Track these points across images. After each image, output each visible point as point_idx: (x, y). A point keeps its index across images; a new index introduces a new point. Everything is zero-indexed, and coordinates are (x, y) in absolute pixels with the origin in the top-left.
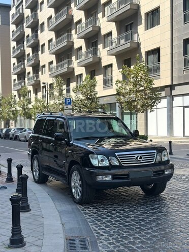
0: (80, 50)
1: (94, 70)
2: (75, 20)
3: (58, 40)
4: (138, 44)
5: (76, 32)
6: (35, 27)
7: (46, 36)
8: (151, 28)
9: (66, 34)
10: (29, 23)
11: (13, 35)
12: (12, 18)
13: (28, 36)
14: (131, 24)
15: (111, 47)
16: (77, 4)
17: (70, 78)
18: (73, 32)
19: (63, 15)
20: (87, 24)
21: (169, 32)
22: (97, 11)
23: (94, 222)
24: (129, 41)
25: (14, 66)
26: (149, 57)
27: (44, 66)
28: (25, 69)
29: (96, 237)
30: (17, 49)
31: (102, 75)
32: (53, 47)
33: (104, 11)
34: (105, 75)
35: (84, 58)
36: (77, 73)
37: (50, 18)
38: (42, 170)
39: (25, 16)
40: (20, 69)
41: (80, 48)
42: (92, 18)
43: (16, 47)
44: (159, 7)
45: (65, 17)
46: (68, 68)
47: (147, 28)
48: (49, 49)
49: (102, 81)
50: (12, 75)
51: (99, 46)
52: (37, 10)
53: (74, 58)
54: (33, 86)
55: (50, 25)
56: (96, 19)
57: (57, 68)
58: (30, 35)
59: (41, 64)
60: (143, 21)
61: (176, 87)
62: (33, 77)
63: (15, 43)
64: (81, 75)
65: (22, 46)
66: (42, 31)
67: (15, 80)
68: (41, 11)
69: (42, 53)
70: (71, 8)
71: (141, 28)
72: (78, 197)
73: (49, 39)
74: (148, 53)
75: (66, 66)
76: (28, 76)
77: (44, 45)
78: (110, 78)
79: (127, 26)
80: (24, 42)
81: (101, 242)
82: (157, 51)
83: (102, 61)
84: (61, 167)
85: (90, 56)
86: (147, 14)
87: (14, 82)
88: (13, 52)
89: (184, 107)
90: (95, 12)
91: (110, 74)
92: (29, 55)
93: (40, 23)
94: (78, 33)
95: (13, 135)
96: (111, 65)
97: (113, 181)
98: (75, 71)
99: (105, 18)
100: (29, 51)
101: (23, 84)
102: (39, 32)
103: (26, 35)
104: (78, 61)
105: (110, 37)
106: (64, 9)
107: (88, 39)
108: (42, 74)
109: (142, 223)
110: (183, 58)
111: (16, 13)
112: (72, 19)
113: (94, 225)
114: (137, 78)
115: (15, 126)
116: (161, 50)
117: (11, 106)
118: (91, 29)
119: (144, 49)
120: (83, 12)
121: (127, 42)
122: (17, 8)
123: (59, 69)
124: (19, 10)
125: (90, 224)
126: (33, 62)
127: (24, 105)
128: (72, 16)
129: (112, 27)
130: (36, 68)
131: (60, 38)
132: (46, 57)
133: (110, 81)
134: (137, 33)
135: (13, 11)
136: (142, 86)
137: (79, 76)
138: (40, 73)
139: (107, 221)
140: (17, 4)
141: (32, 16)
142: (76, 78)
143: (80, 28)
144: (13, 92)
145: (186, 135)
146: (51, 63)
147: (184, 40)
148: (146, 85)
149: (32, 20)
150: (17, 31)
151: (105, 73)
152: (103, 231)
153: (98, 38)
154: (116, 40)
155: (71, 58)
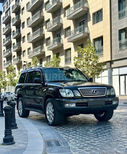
0: (49, 39)
1: (59, 53)
2: (46, 20)
3: (34, 33)
4: (88, 34)
5: (46, 28)
6: (19, 25)
7: (26, 31)
8: (96, 23)
9: (40, 29)
10: (14, 23)
11: (3, 31)
12: (3, 20)
13: (14, 31)
14: (83, 21)
15: (70, 37)
16: (47, 8)
17: (42, 59)
18: (44, 27)
19: (37, 16)
20: (53, 22)
21: (109, 25)
22: (60, 13)
23: (64, 133)
24: (82, 32)
25: (4, 52)
26: (96, 42)
27: (24, 51)
28: (12, 54)
29: (67, 140)
30: (6, 40)
31: (64, 56)
32: (31, 38)
33: (65, 13)
34: (66, 56)
35: (51, 44)
36: (47, 55)
37: (28, 19)
38: (25, 108)
39: (12, 18)
40: (8, 54)
41: (49, 38)
42: (57, 18)
43: (5, 39)
44: (102, 9)
45: (39, 18)
46: (41, 51)
47: (94, 23)
48: (28, 39)
49: (64, 59)
50: (3, 58)
51: (62, 36)
52: (20, 14)
53: (45, 45)
54: (17, 64)
55: (29, 23)
56: (60, 18)
57: (34, 52)
58: (15, 30)
59: (23, 50)
60: (91, 19)
61: (114, 62)
62: (17, 58)
63: (5, 36)
64: (50, 56)
65: (10, 38)
66: (23, 27)
67: (4, 61)
68: (22, 14)
69: (23, 42)
70: (42, 12)
71: (90, 24)
72: (51, 121)
73: (28, 32)
74: (95, 40)
75: (40, 50)
76: (14, 58)
77: (24, 37)
78: (69, 58)
79: (80, 23)
80: (11, 35)
81: (71, 143)
82: (101, 39)
83: (64, 46)
84: (39, 103)
85: (56, 43)
86: (94, 14)
87: (4, 63)
88: (4, 43)
89: (120, 75)
90: (59, 14)
91: (69, 55)
92: (14, 44)
93: (22, 22)
94: (47, 28)
95: (3, 97)
96: (70, 49)
97: (77, 107)
98: (46, 53)
99: (66, 18)
100: (14, 41)
101: (10, 64)
102: (21, 28)
103: (12, 30)
104: (48, 47)
105: (69, 30)
106: (38, 12)
107: (54, 32)
108: (23, 56)
109: (99, 133)
110: (118, 42)
111: (6, 16)
112: (44, 19)
113: (64, 135)
114: (88, 55)
115: (5, 91)
116: (103, 38)
117: (2, 79)
118: (56, 25)
119: (92, 37)
120: (51, 14)
121: (81, 33)
122: (6, 13)
123: (35, 52)
124: (8, 14)
125: (61, 134)
126: (17, 48)
127: (11, 77)
128: (44, 17)
129: (71, 23)
130: (19, 52)
131: (35, 32)
132: (26, 45)
133: (69, 60)
134: (88, 26)
135: (3, 15)
136: (91, 61)
137: (48, 57)
138: (22, 56)
139: (73, 133)
140: (6, 10)
141: (16, 18)
142: (46, 59)
143: (49, 25)
144: (3, 69)
145: (121, 94)
146: (29, 49)
147: (119, 30)
148: (94, 60)
149: (17, 21)
150: (6, 28)
151: (66, 55)
152: (71, 137)
153: (61, 31)
154: (73, 32)
155: (43, 45)
